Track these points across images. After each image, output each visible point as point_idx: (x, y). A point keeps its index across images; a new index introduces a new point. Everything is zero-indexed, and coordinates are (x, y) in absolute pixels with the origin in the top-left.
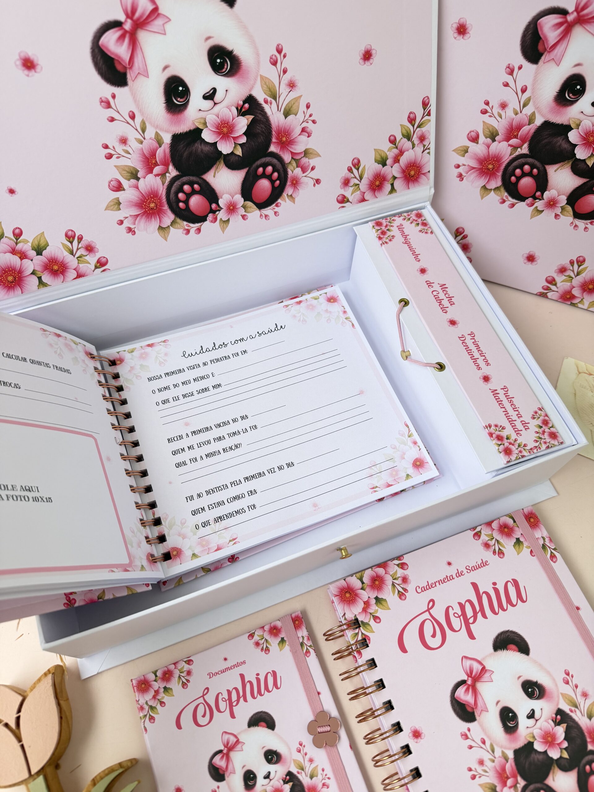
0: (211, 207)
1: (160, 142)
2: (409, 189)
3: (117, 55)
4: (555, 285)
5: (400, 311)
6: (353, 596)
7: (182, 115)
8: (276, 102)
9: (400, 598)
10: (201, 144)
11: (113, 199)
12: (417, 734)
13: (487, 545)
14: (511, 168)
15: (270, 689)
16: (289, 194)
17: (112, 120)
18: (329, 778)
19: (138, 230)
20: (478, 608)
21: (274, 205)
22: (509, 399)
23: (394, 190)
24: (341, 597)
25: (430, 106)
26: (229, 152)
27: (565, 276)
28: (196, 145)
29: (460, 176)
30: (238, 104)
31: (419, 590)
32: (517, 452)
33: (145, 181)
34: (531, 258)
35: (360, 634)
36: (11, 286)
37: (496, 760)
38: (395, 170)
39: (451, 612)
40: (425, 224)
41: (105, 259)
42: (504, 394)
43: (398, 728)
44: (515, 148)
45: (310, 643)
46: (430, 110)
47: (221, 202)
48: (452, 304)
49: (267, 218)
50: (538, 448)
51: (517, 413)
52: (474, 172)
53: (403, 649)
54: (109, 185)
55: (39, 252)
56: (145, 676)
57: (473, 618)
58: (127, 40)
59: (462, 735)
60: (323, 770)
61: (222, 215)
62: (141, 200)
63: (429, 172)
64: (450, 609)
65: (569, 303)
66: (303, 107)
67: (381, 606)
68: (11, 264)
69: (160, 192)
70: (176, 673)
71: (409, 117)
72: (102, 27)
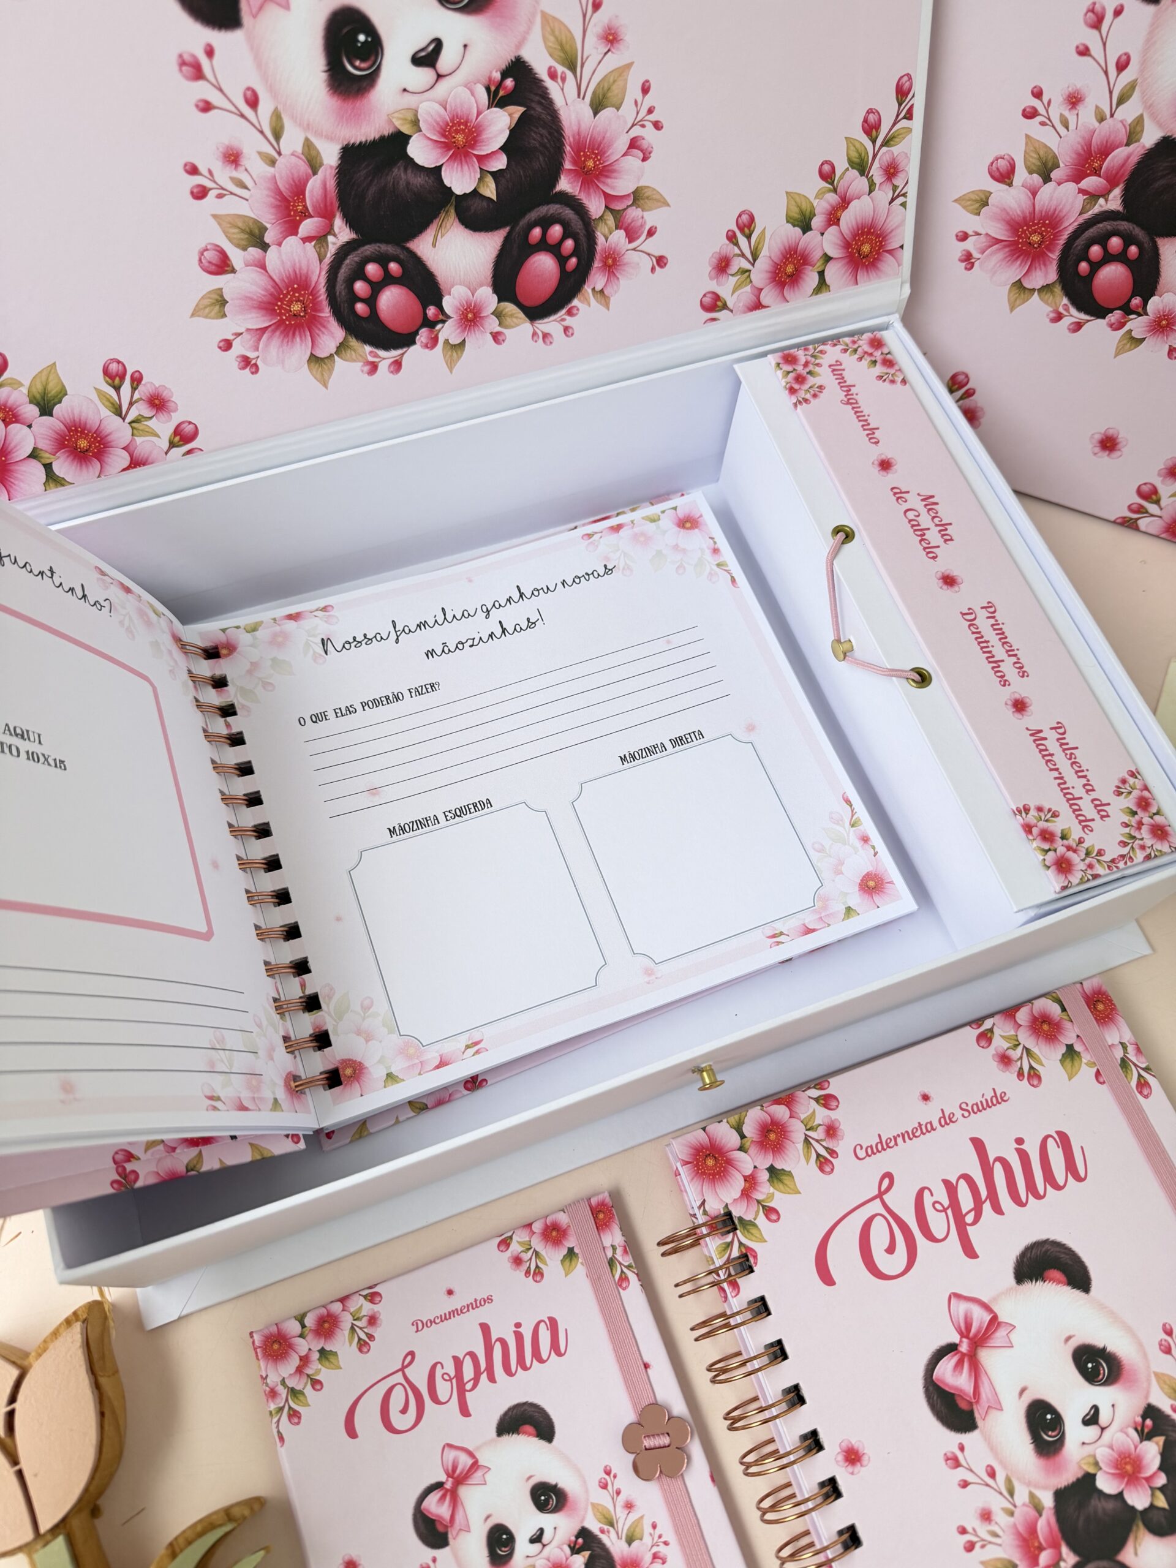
0: (425, 314)
1: (313, 163)
2: (857, 283)
4: (1157, 502)
5: (835, 553)
6: (721, 1164)
7: (365, 101)
8: (575, 76)
9: (821, 1169)
10: (406, 170)
11: (210, 292)
12: (852, 1457)
13: (1005, 1060)
14: (1080, 242)
15: (545, 1357)
16: (598, 288)
17: (206, 107)
18: (666, 1543)
19: (264, 362)
20: (984, 1193)
21: (564, 311)
22: (1068, 752)
23: (824, 286)
24: (697, 1165)
25: (913, 96)
26: (468, 191)
28: (395, 171)
29: (968, 259)
30: (490, 79)
31: (861, 1153)
32: (1082, 866)
33: (280, 252)
34: (1109, 444)
35: (736, 1244)
37: (1017, 1512)
38: (828, 242)
39: (928, 1200)
40: (889, 363)
41: (191, 426)
42: (1058, 740)
43: (813, 1442)
44: (1093, 196)
45: (628, 1260)
46: (912, 106)
47: (448, 303)
48: (948, 539)
49: (546, 340)
50: (1127, 859)
51: (1084, 781)
52: (999, 250)
53: (827, 1279)
54: (200, 260)
55: (46, 409)
56: (279, 1326)
57: (973, 1213)
59: (947, 1459)
60: (654, 1526)
61: (448, 332)
62: (272, 294)
63: (902, 247)
64: (926, 1193)
66: (633, 91)
67: (781, 1186)
69: (314, 278)
70: (346, 1321)
71: (865, 121)
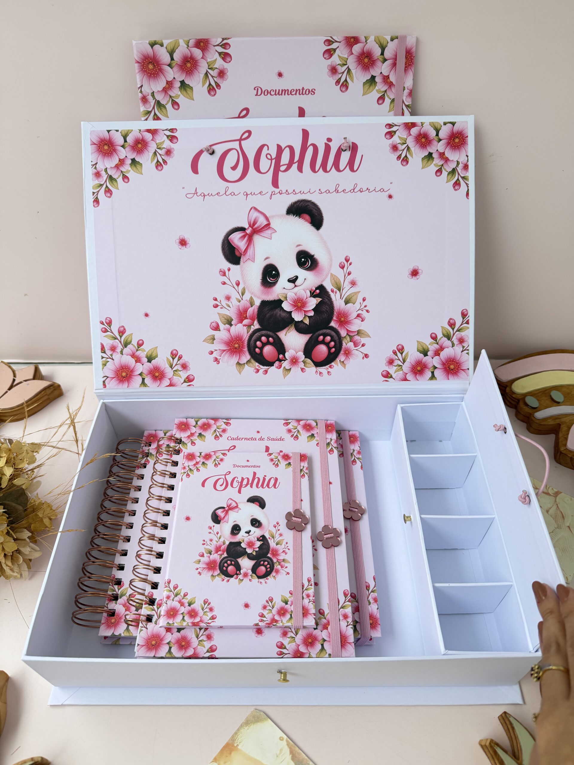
0: (279, 357)
1: (252, 304)
2: (448, 379)
3: (237, 246)
7: (271, 289)
8: (340, 293)
10: (280, 310)
11: (211, 335)
16: (342, 360)
17: (224, 283)
19: (222, 361)
23: (434, 377)
25: (469, 316)
26: (300, 320)
28: (277, 310)
33: (235, 328)
36: (122, 380)
38: (435, 361)
41: (193, 377)
46: (469, 320)
49: (321, 375)
54: (210, 325)
55: (150, 360)
58: (246, 239)
61: (286, 364)
62: (230, 340)
63: (468, 369)
66: (360, 300)
68: (128, 364)
69: (244, 338)
71: (449, 322)
72: (233, 229)
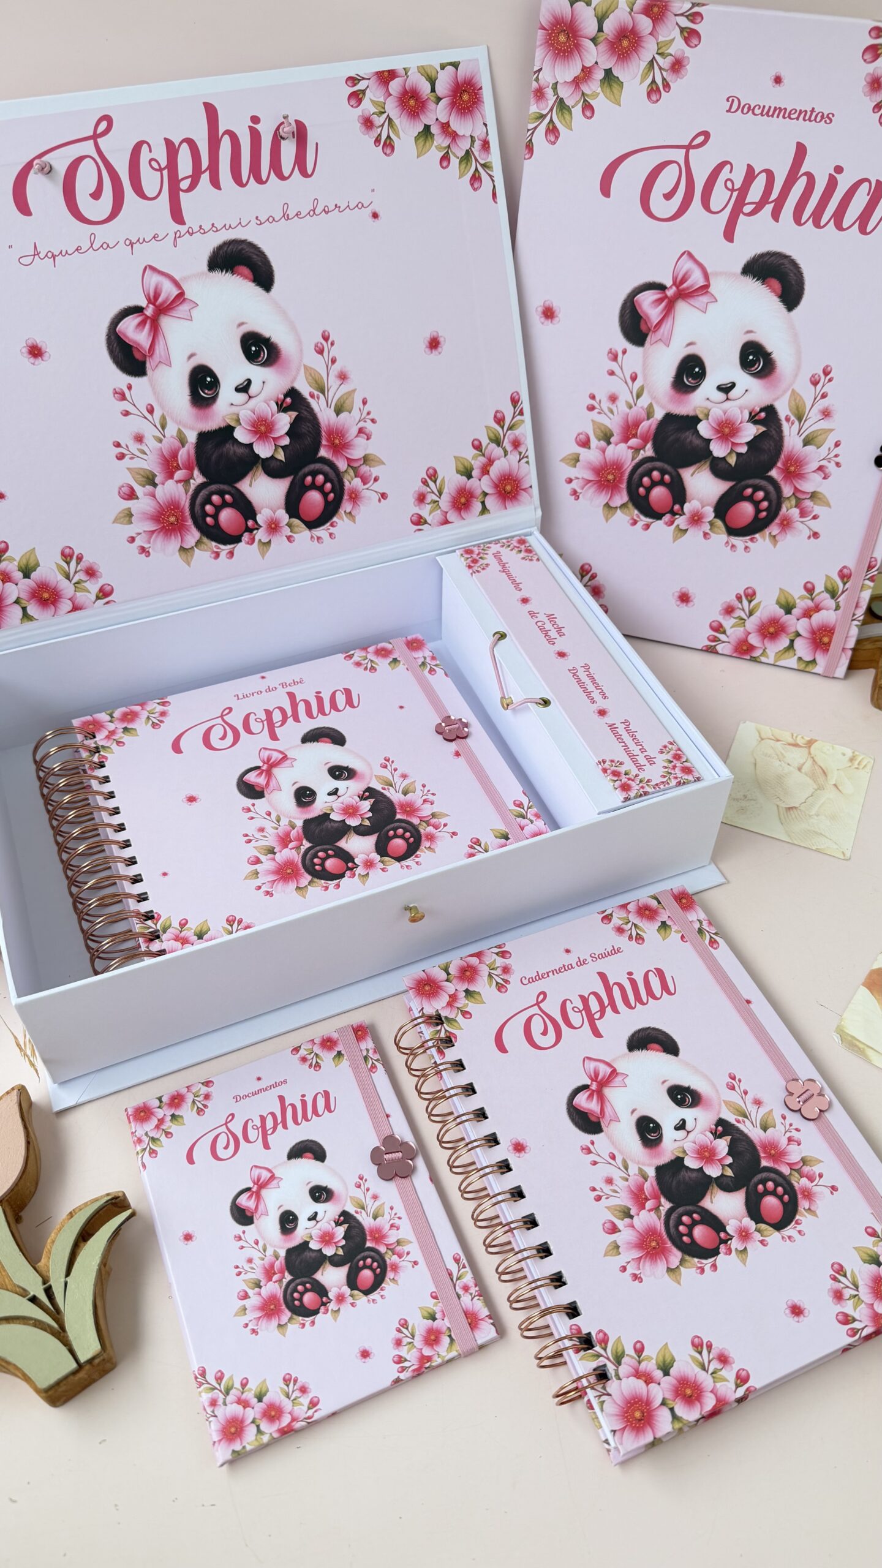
0: (247, 524)
1: (183, 441)
2: (506, 508)
3: (135, 343)
4: (724, 632)
5: (495, 644)
6: (434, 989)
7: (211, 410)
8: (324, 395)
9: (500, 991)
10: (233, 445)
11: (123, 510)
12: (519, 1149)
13: (620, 930)
15: (320, 1113)
16: (348, 511)
17: (126, 413)
18: (400, 1218)
19: (153, 550)
20: (606, 1002)
21: (328, 524)
22: (631, 734)
23: (486, 510)
24: (418, 990)
25: (522, 403)
26: (269, 456)
27: (734, 618)
28: (227, 446)
29: (575, 493)
30: (278, 398)
31: (525, 982)
32: (637, 787)
33: (164, 489)
34: (684, 598)
35: (443, 1031)
37: (630, 1179)
38: (484, 485)
39: (569, 1006)
40: (529, 551)
41: (109, 587)
42: (625, 728)
43: (493, 1140)
44: (636, 450)
45: (376, 1056)
46: (522, 409)
47: (260, 519)
48: (561, 635)
49: (319, 541)
50: (665, 783)
51: (640, 747)
52: (591, 486)
53: (503, 1049)
54: (119, 492)
55: (27, 575)
56: (145, 1104)
57: (599, 1013)
58: (148, 326)
59: (583, 1150)
60: (392, 1209)
61: (261, 535)
62: (159, 512)
63: (531, 487)
64: (568, 1002)
65: (748, 658)
66: (358, 403)
67: (473, 1000)
70: (190, 1098)
71: (495, 416)
72: (120, 313)
